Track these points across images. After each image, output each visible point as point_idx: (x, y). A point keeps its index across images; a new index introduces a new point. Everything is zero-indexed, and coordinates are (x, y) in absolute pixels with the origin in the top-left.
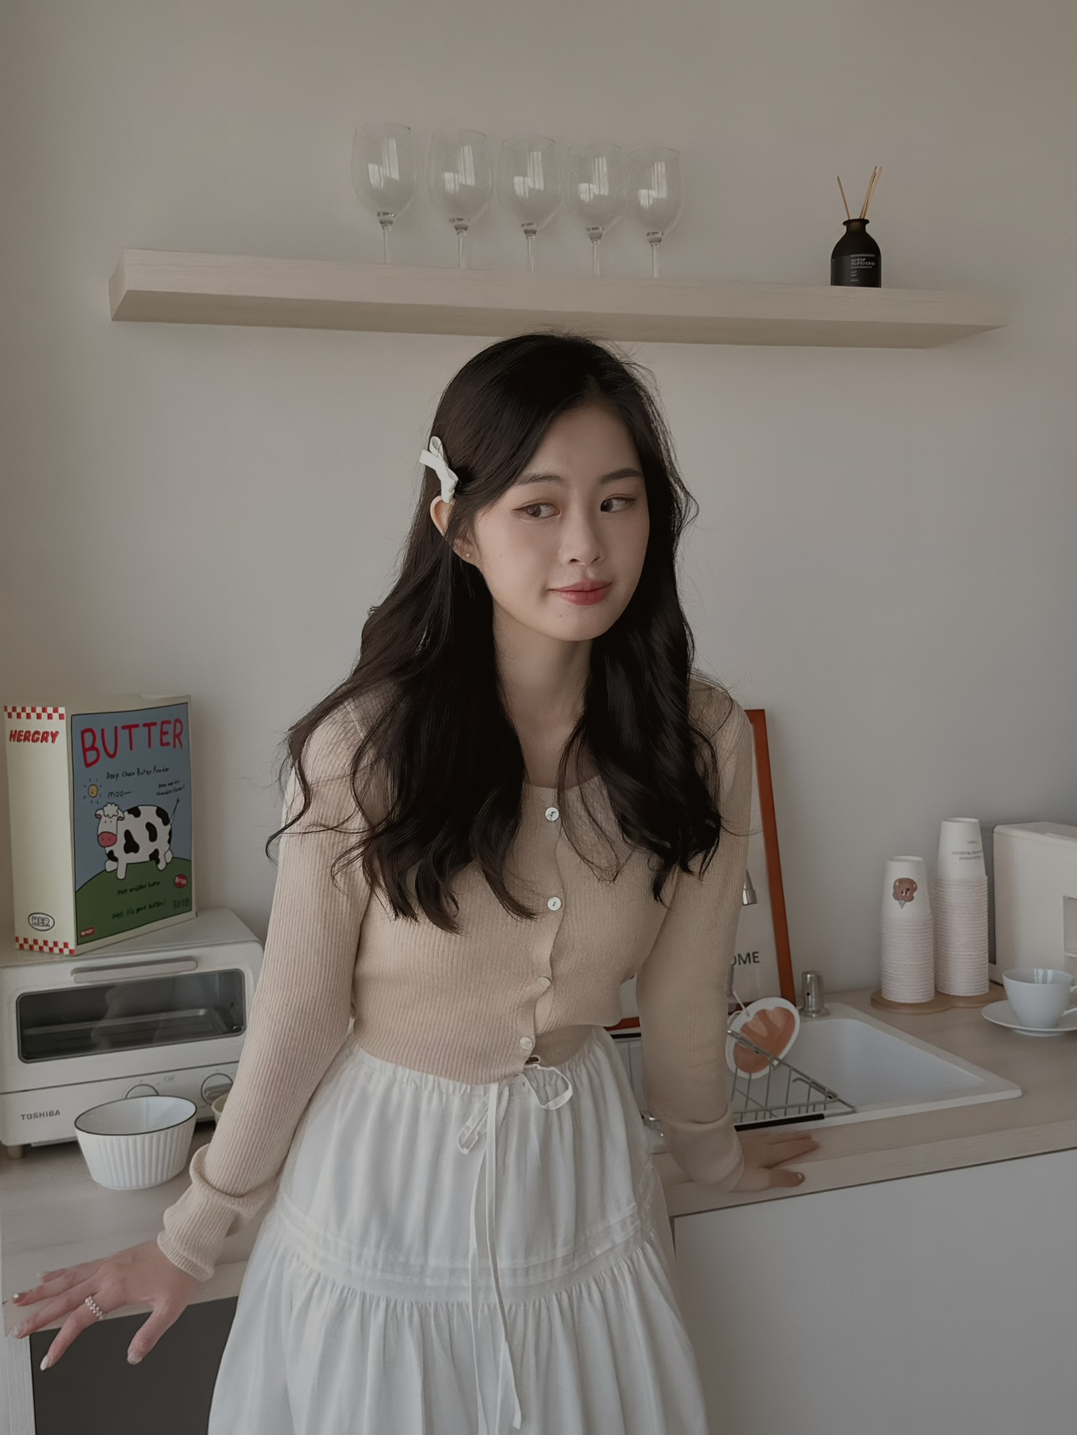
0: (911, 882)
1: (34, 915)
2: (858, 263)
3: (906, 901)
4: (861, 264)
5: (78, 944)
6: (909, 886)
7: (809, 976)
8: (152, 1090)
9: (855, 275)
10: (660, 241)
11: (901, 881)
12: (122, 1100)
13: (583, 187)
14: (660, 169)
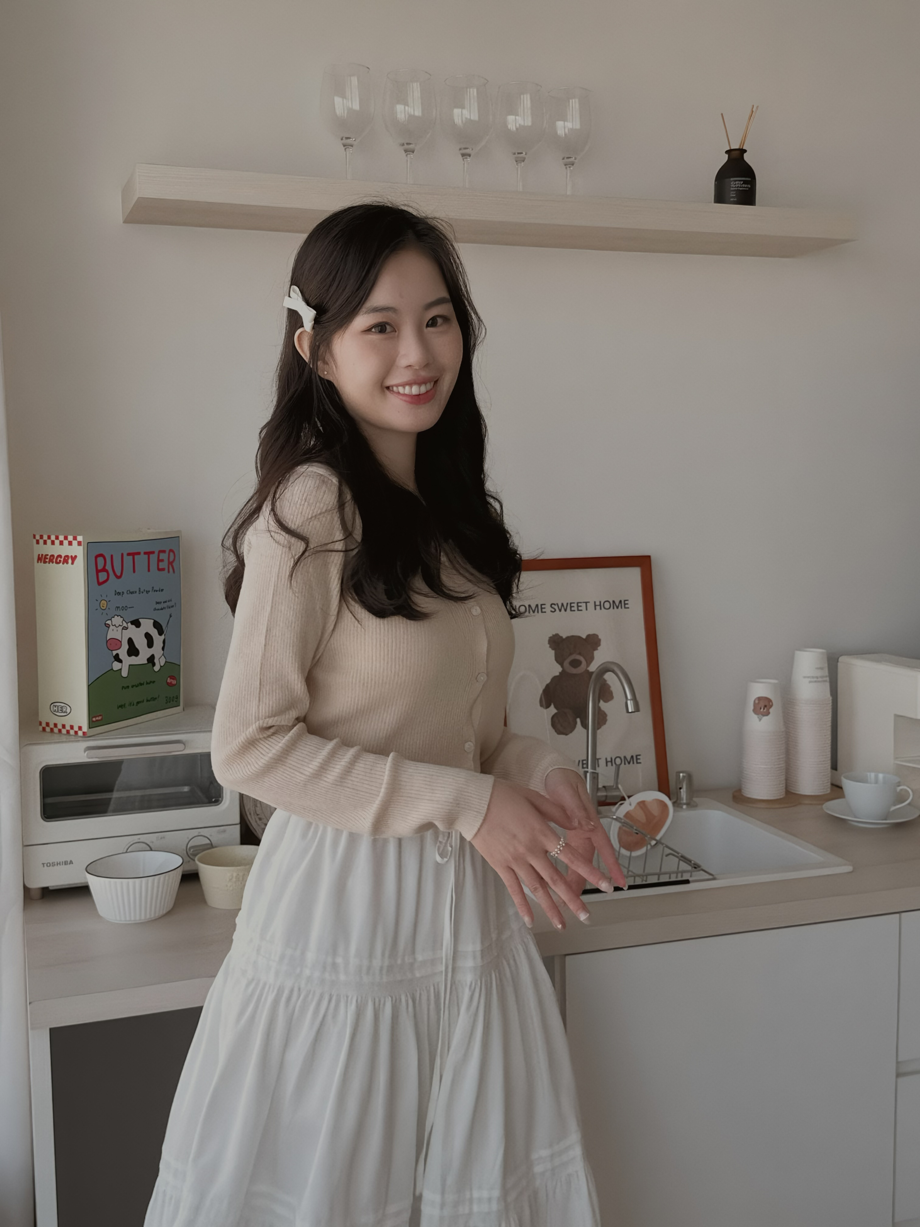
0: (769, 700)
1: (55, 704)
2: (737, 186)
3: (764, 715)
4: (739, 186)
5: (90, 727)
6: (767, 704)
7: (681, 775)
8: (147, 847)
9: (735, 195)
10: (573, 165)
11: (759, 699)
12: (123, 853)
13: (511, 118)
14: (574, 104)
